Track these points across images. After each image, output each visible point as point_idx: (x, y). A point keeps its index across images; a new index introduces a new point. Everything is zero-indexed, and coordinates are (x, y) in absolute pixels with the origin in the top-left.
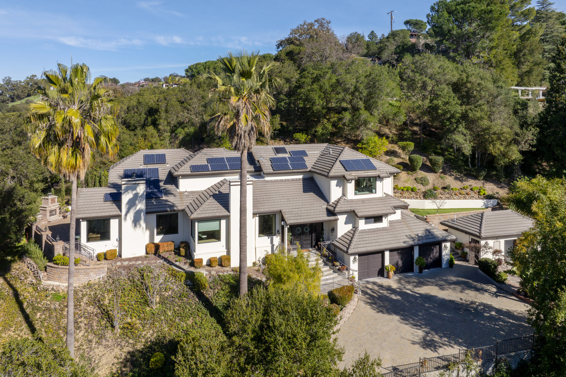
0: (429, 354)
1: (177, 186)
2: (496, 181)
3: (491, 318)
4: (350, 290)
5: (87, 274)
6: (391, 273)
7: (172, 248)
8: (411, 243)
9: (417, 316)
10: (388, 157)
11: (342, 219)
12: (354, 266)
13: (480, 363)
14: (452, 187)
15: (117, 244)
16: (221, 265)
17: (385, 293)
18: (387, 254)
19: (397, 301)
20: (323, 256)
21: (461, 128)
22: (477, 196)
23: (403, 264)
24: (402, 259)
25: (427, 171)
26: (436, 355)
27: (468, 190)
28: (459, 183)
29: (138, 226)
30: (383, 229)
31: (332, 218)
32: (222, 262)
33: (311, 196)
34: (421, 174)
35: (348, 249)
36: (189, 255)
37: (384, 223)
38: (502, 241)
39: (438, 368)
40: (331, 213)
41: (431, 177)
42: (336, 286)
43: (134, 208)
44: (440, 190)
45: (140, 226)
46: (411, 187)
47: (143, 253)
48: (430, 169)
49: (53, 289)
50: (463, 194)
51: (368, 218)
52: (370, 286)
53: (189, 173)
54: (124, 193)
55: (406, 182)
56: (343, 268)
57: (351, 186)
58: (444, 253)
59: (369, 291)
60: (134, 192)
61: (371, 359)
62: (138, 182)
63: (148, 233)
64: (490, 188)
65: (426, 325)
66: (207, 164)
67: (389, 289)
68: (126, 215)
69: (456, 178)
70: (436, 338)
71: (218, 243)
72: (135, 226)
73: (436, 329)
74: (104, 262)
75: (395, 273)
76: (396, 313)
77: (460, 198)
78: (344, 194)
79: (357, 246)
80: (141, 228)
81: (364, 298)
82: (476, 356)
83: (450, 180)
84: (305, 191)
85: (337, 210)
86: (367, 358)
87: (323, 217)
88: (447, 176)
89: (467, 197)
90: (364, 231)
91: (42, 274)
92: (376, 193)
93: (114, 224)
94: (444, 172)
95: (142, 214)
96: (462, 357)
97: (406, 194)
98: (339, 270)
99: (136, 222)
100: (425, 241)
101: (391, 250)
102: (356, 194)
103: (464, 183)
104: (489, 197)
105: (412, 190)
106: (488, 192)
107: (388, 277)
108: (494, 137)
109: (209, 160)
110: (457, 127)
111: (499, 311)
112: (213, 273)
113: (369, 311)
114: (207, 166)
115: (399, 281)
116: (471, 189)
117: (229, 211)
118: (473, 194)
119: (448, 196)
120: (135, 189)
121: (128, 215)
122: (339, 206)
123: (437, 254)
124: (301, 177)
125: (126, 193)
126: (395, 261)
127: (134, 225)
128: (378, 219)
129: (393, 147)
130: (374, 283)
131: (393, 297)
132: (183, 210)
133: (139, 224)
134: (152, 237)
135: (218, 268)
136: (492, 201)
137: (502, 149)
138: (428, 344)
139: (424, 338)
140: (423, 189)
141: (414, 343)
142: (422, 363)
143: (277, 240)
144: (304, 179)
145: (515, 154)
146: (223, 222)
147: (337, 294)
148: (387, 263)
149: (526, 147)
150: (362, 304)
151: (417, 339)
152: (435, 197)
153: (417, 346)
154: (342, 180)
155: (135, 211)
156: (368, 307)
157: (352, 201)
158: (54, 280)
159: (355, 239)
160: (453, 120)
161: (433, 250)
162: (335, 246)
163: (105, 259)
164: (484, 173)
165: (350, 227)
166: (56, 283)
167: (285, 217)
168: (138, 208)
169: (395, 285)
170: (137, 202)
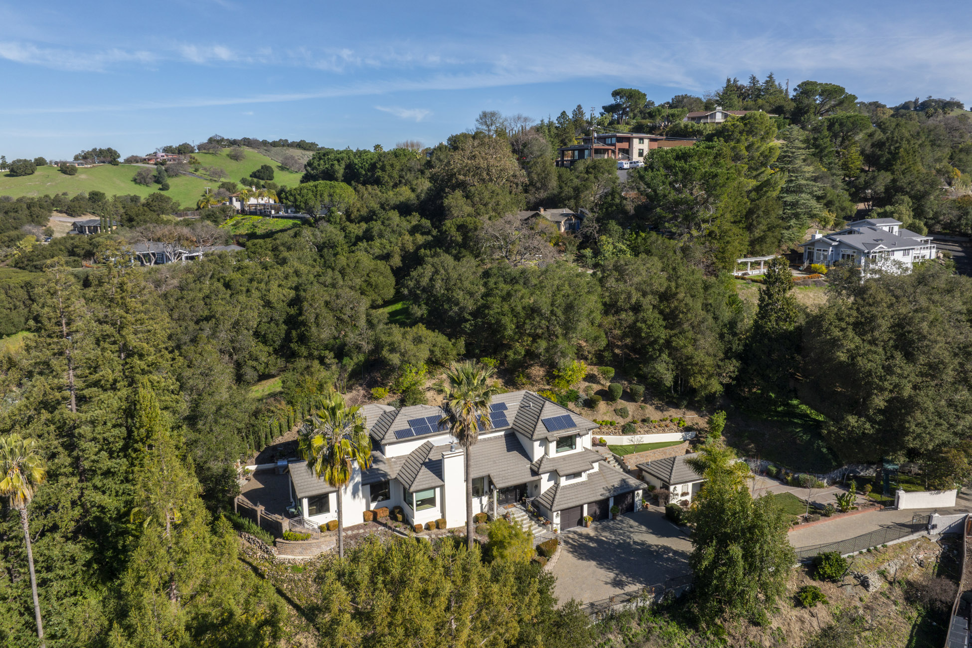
0: (618, 591)
1: (383, 453)
2: (698, 410)
3: (669, 559)
4: (554, 543)
5: (319, 547)
6: (589, 523)
7: (388, 513)
8: (607, 494)
9: (610, 560)
10: (587, 384)
11: (545, 477)
12: (557, 520)
13: (653, 595)
14: (652, 418)
15: (336, 515)
16: (438, 527)
17: (584, 541)
18: (586, 507)
19: (594, 548)
20: (527, 511)
21: (665, 356)
22: (676, 428)
23: (599, 513)
24: (599, 509)
25: (628, 400)
26: (622, 592)
27: (668, 421)
28: (659, 413)
29: (356, 497)
30: (583, 483)
31: (536, 478)
32: (440, 524)
33: (515, 454)
34: (621, 403)
35: (551, 506)
36: (407, 521)
37: (584, 477)
38: (690, 485)
39: (623, 602)
40: (535, 473)
41: (631, 407)
42: (543, 540)
44: (640, 424)
45: (359, 496)
46: (610, 420)
47: (361, 521)
48: (630, 396)
49: (289, 562)
50: (662, 426)
51: (569, 476)
52: (571, 536)
53: (395, 440)
55: (605, 414)
56: (548, 522)
57: (553, 446)
58: (636, 499)
59: (570, 541)
61: (576, 602)
63: (364, 501)
64: (691, 417)
65: (617, 568)
66: (408, 427)
67: (588, 537)
69: (657, 408)
70: (624, 578)
71: (434, 509)
72: (354, 497)
73: (623, 571)
74: (327, 533)
75: (593, 521)
76: (594, 559)
77: (658, 432)
78: (546, 453)
79: (561, 502)
80: (359, 498)
81: (567, 547)
82: (650, 592)
83: (651, 412)
84: (509, 450)
85: (541, 471)
86: (573, 601)
87: (527, 478)
88: (648, 406)
89: (666, 429)
90: (565, 488)
91: (274, 550)
92: (576, 448)
93: (332, 498)
94: (645, 401)
95: (359, 486)
96: (641, 592)
97: (605, 430)
98: (544, 524)
99: (355, 493)
100: (620, 492)
101: (589, 503)
102: (557, 452)
103: (665, 413)
104: (687, 429)
105: (611, 424)
106: (688, 423)
107: (586, 526)
108: (696, 369)
109: (412, 423)
110: (660, 356)
111: (676, 553)
112: (433, 536)
113: (571, 558)
114: (410, 430)
115: (596, 529)
116: (671, 421)
117: (443, 480)
118: (672, 426)
119: (647, 429)
122: (543, 466)
123: (631, 502)
124: (502, 433)
126: (592, 512)
127: (352, 496)
128: (578, 474)
129: (592, 370)
130: (575, 533)
131: (591, 545)
132: (396, 478)
133: (357, 495)
134: (368, 506)
135: (435, 530)
136: (690, 434)
137: (703, 381)
138: (617, 583)
139: (615, 579)
140: (622, 422)
141: (607, 583)
142: (611, 599)
143: (485, 499)
144: (506, 436)
145: (716, 387)
146: (438, 490)
147: (544, 548)
148: (585, 514)
149: (726, 380)
150: (565, 553)
151: (609, 580)
152: (634, 432)
153: (609, 586)
154: (545, 441)
155: (352, 484)
156: (570, 555)
157: (554, 459)
158: (287, 554)
159: (557, 497)
160: (657, 347)
161: (627, 498)
162: (539, 502)
163: (328, 529)
164: (685, 403)
165: (552, 483)
166: (290, 557)
167: (494, 480)
168: (357, 481)
169: (592, 534)
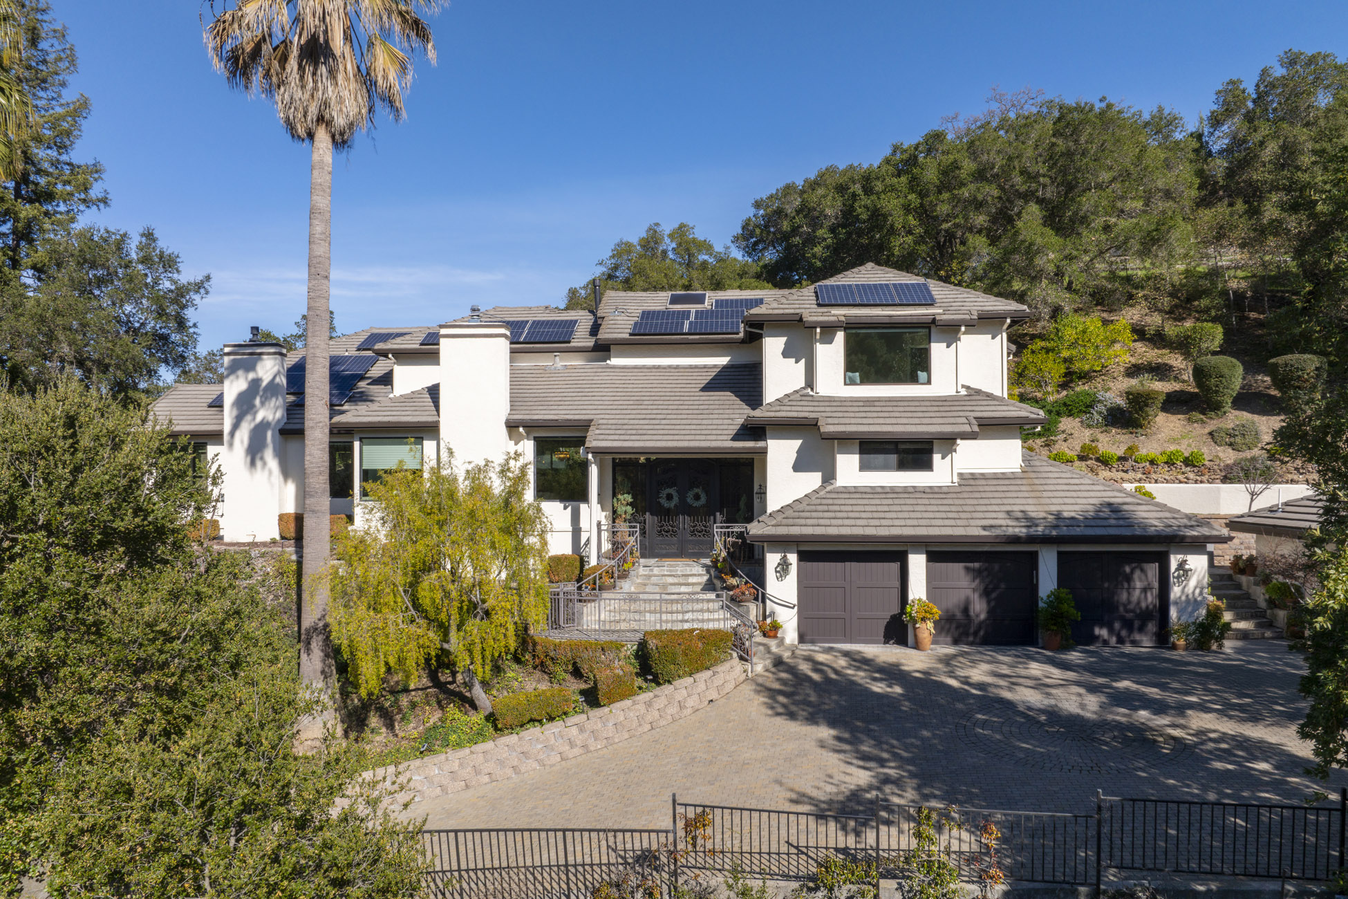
8: (1016, 531)
11: (784, 450)
12: (782, 586)
18: (917, 564)
23: (991, 612)
24: (986, 593)
29: (259, 464)
31: (752, 444)
33: (719, 398)
34: (1234, 418)
37: (942, 472)
40: (749, 432)
43: (249, 417)
45: (265, 464)
51: (872, 451)
53: (416, 346)
54: (228, 376)
57: (832, 356)
58: (1178, 589)
60: (251, 376)
62: (259, 350)
68: (232, 434)
72: (252, 462)
78: (809, 382)
79: (794, 522)
80: (266, 472)
84: (709, 388)
87: (716, 441)
90: (851, 492)
92: (929, 382)
95: (269, 434)
98: (734, 599)
99: (254, 452)
100: (1080, 531)
102: (849, 382)
107: (917, 646)
115: (951, 657)
120: (250, 367)
121: (238, 435)
123: (1151, 598)
124: (723, 360)
125: (232, 377)
126: (954, 600)
127: (249, 459)
130: (863, 660)
133: (262, 458)
148: (917, 593)
154: (801, 333)
155: (252, 425)
159: (800, 505)
161: (1129, 579)
165: (812, 481)
167: (593, 433)
168: (259, 417)
170: (257, 401)
